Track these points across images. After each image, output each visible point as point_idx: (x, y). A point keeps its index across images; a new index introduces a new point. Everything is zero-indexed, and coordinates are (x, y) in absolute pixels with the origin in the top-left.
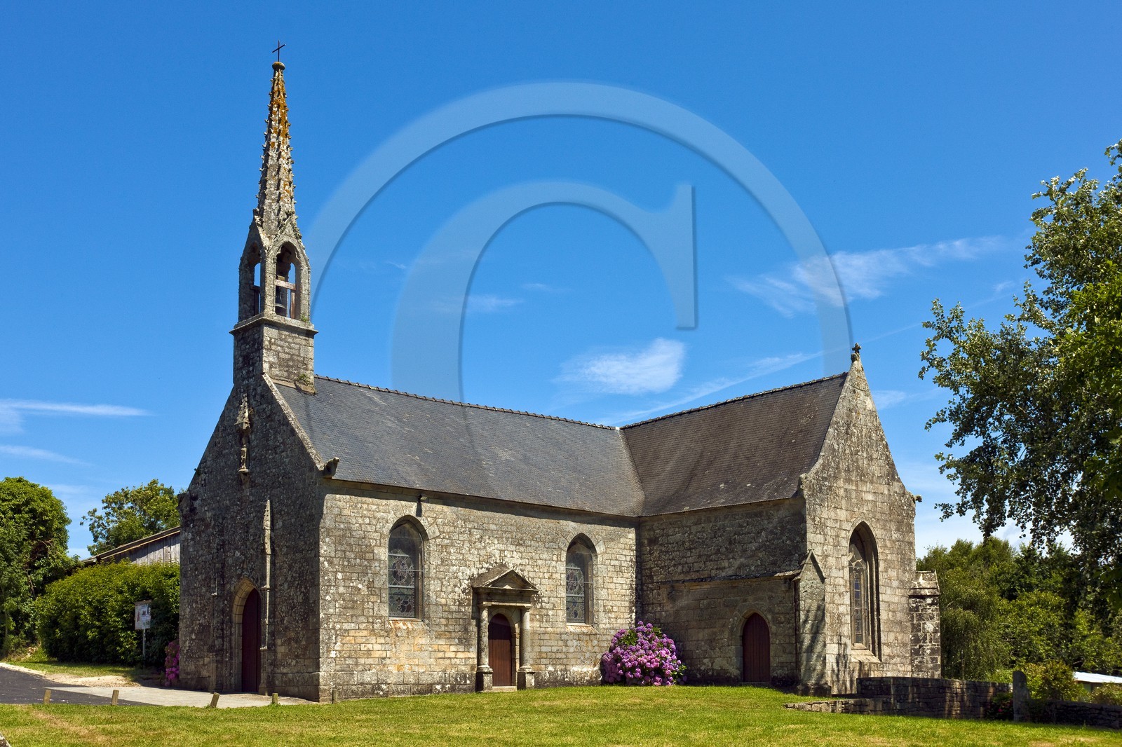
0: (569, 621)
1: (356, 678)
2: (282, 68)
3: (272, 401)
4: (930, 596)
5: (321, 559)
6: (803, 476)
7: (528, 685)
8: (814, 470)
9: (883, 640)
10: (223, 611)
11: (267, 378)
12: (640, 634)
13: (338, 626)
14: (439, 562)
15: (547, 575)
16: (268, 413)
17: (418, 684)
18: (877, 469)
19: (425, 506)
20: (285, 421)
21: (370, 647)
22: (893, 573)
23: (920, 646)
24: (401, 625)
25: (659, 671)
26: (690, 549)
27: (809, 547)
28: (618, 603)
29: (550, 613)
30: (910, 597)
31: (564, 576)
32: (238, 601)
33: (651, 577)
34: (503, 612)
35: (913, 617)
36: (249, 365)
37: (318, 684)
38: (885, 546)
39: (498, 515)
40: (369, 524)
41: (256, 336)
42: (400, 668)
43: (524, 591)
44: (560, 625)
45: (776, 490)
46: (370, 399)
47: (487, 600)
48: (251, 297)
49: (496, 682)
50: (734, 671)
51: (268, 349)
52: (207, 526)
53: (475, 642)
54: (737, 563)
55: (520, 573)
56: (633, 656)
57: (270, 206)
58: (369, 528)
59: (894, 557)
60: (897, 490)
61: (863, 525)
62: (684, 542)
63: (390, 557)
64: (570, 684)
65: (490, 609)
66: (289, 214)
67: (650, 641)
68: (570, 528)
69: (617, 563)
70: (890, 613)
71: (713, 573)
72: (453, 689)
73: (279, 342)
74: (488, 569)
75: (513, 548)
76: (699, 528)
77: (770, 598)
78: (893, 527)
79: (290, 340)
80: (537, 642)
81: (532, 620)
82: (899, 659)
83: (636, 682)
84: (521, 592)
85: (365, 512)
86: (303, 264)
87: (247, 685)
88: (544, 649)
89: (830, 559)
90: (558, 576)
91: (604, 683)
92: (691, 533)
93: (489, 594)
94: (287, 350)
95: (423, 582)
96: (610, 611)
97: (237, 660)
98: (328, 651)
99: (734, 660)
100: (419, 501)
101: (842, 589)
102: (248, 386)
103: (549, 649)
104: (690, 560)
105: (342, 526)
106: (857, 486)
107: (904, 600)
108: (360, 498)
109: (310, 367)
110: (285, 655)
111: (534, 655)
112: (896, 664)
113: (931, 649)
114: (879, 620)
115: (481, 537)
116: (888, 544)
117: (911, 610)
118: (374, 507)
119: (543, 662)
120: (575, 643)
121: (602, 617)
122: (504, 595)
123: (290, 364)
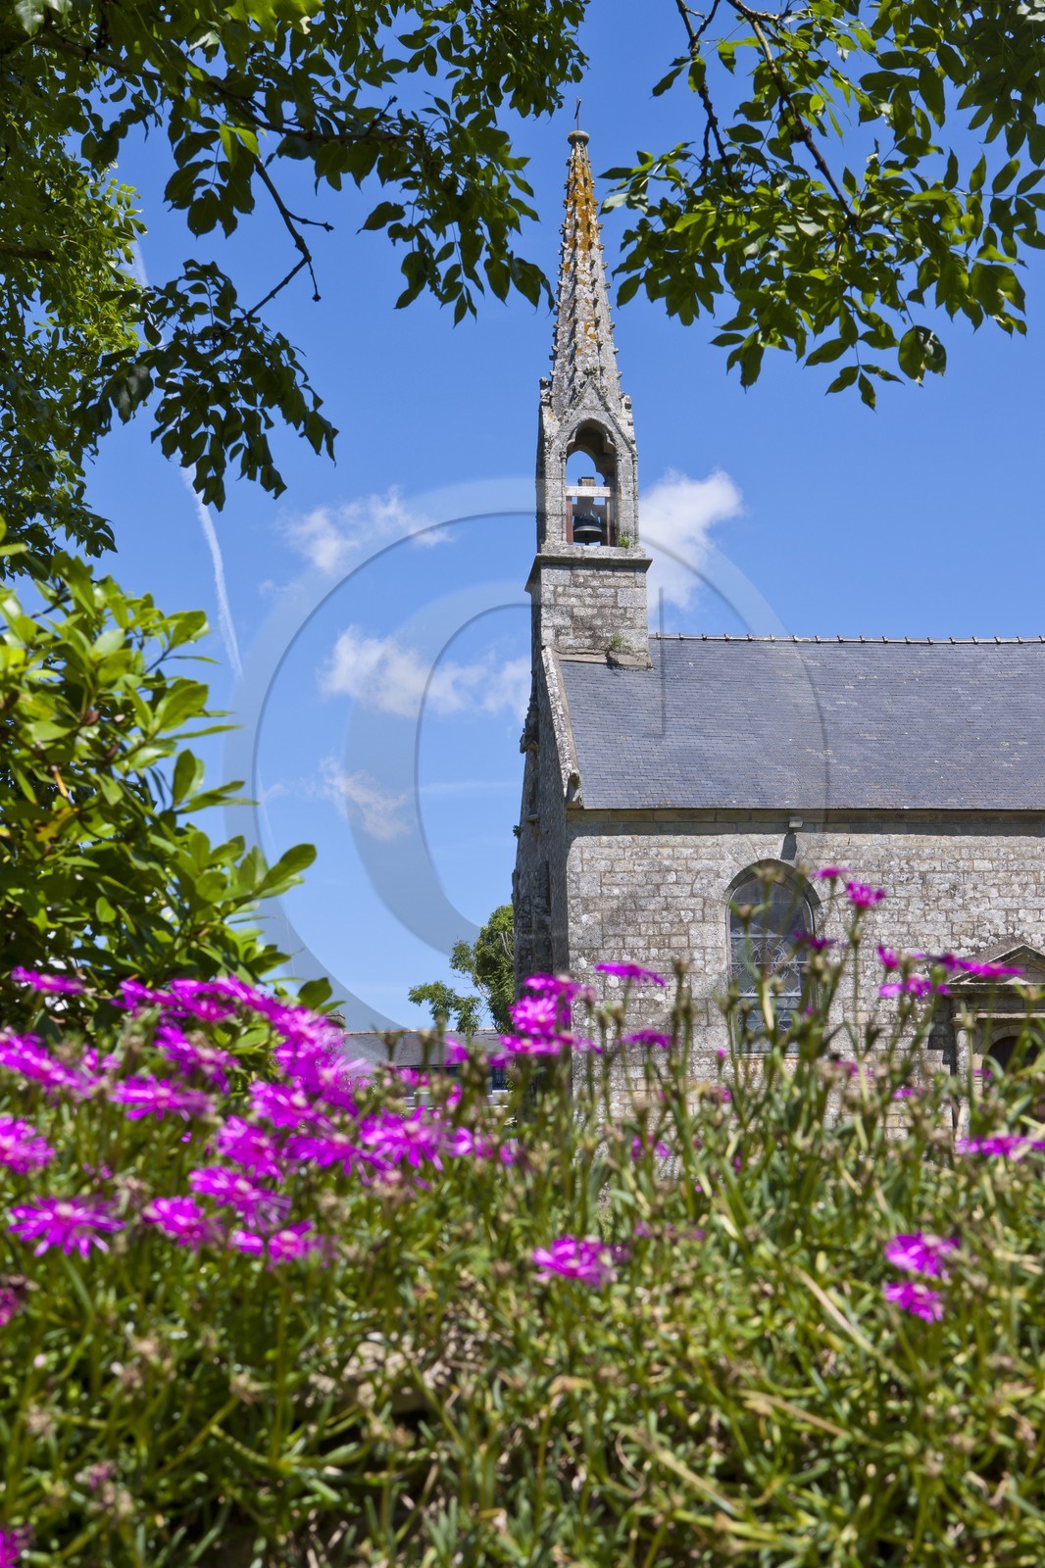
3: (546, 690)
5: (572, 954)
11: (546, 654)
19: (803, 840)
34: (1021, 1032)
36: (537, 638)
40: (676, 883)
47: (967, 1011)
51: (550, 607)
58: (676, 891)
63: (735, 941)
65: (978, 1027)
66: (587, 373)
74: (976, 949)
79: (595, 583)
85: (667, 863)
86: (620, 451)
93: (969, 998)
100: (789, 832)
105: (616, 891)
108: (654, 838)
109: (640, 623)
118: (687, 852)
122: (1013, 997)
123: (597, 623)
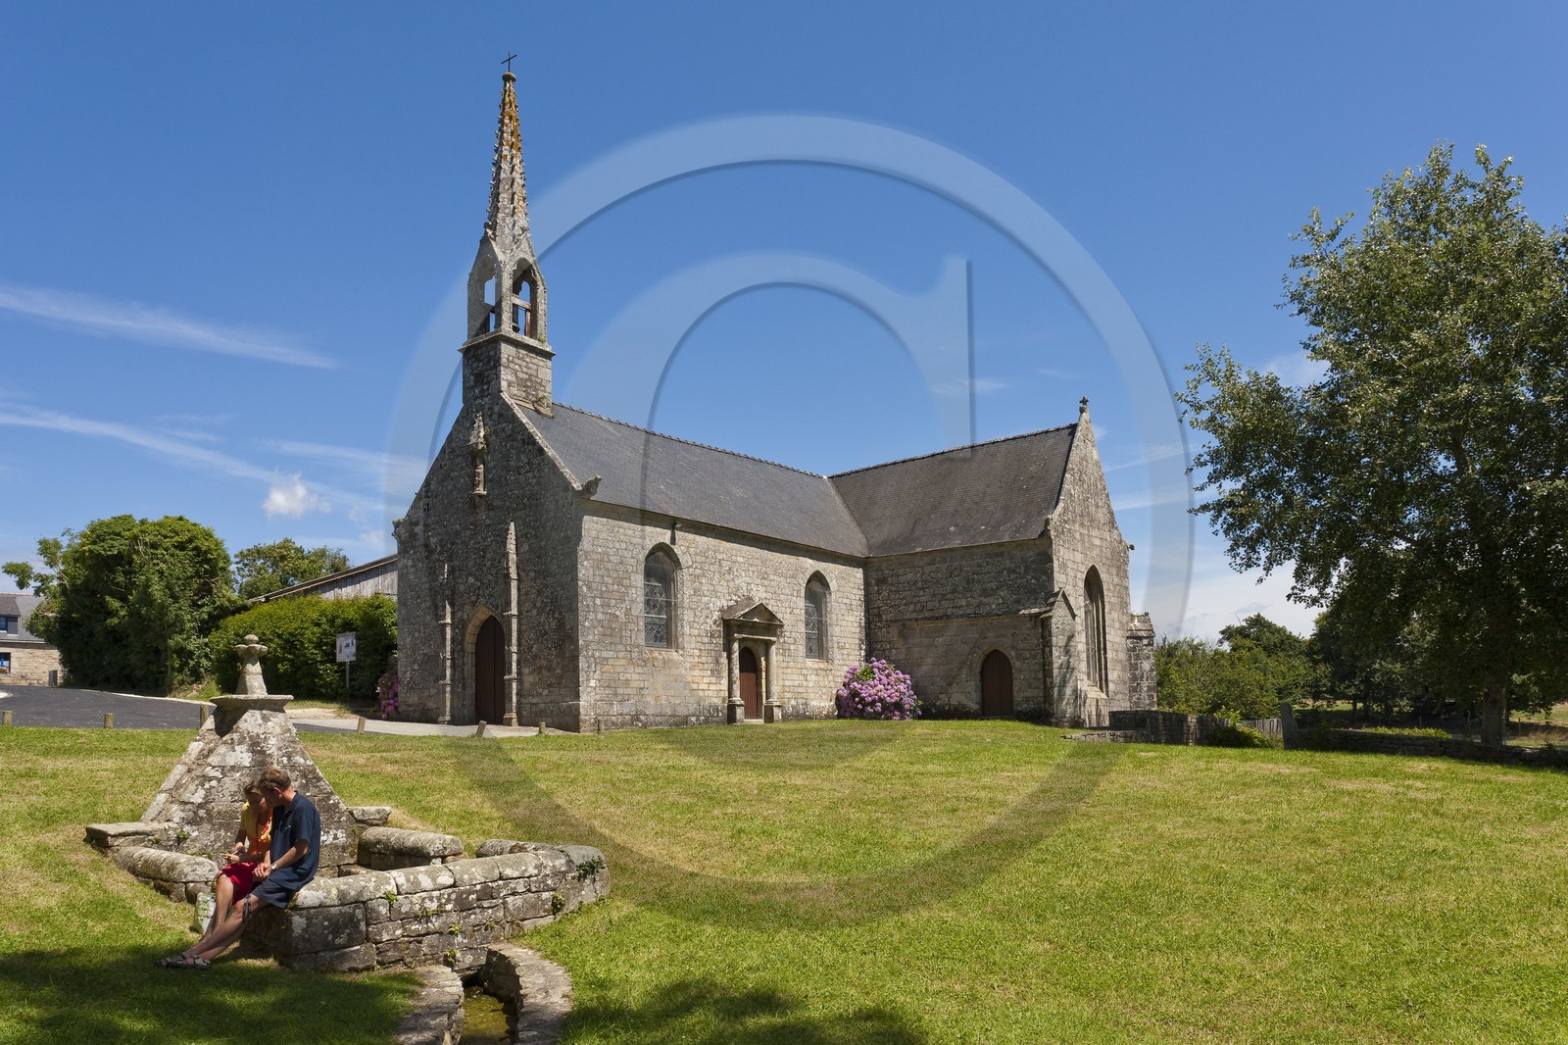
0: (808, 656)
1: (616, 708)
2: (514, 80)
3: (514, 419)
4: (1146, 638)
5: (580, 583)
6: (1050, 517)
7: (776, 718)
8: (1056, 512)
9: (1109, 677)
11: (505, 396)
12: (876, 670)
13: (597, 654)
14: (692, 593)
15: (788, 610)
16: (509, 433)
17: (674, 716)
18: (1101, 516)
19: (677, 533)
20: (530, 440)
21: (628, 676)
22: (1115, 615)
23: (1138, 684)
24: (656, 654)
25: (898, 706)
26: (923, 589)
27: (1055, 586)
28: (849, 640)
29: (792, 647)
30: (1128, 638)
31: (803, 612)
32: (472, 628)
33: (879, 616)
34: (750, 644)
35: (1130, 657)
36: (483, 384)
37: (579, 714)
38: (1109, 590)
39: (742, 547)
40: (626, 549)
41: (492, 353)
42: (657, 698)
43: (772, 624)
44: (801, 659)
46: (605, 429)
47: (739, 633)
49: (748, 715)
50: (974, 706)
51: (505, 367)
53: (726, 674)
54: (975, 602)
55: (767, 607)
56: (873, 691)
57: (504, 220)
58: (625, 554)
59: (1116, 600)
60: (1116, 537)
61: (1093, 568)
62: (916, 582)
63: (645, 585)
64: (810, 718)
65: (741, 641)
66: (524, 230)
67: (888, 676)
68: (808, 566)
69: (847, 601)
70: (1114, 652)
71: (949, 611)
72: (706, 721)
73: (517, 361)
74: (736, 601)
75: (758, 581)
76: (933, 568)
77: (1013, 635)
78: (1115, 570)
79: (528, 360)
80: (782, 676)
81: (777, 654)
82: (1122, 696)
83: (876, 716)
84: (769, 625)
85: (622, 537)
86: (539, 283)
88: (787, 683)
90: (798, 611)
91: (839, 717)
92: (924, 573)
93: (739, 626)
94: (525, 370)
95: (676, 611)
96: (843, 648)
98: (588, 680)
99: (973, 696)
100: (673, 528)
101: (1080, 628)
102: (484, 405)
103: (791, 683)
104: (923, 599)
105: (600, 550)
106: (1088, 531)
107: (1124, 639)
108: (616, 522)
109: (548, 390)
110: (534, 685)
111: (778, 688)
112: (1121, 701)
113: (1148, 687)
114: (1106, 658)
115: (730, 569)
116: (1111, 587)
117: (1128, 650)
118: (630, 532)
119: (787, 695)
120: (814, 678)
121: (836, 654)
122: (754, 628)
123: (529, 384)
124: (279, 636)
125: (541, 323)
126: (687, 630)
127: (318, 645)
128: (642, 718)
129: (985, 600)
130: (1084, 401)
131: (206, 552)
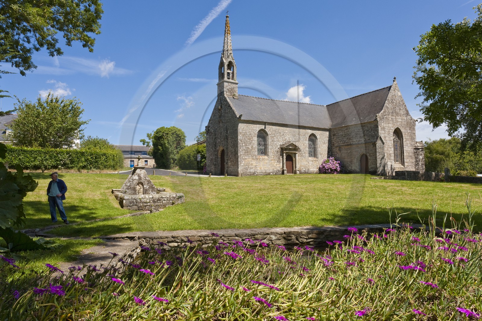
0: (309, 157)
1: (249, 171)
3: (226, 101)
4: (421, 149)
5: (239, 140)
6: (377, 114)
7: (297, 173)
8: (381, 113)
9: (405, 161)
10: (216, 155)
11: (225, 95)
12: (330, 160)
13: (243, 157)
14: (271, 141)
15: (302, 144)
16: (225, 104)
17: (266, 173)
18: (402, 112)
19: (266, 126)
20: (229, 106)
21: (252, 163)
22: (408, 142)
23: (418, 163)
24: (261, 157)
25: (336, 170)
26: (345, 137)
27: (379, 134)
28: (324, 152)
29: (304, 154)
30: (414, 149)
31: (308, 145)
32: (219, 152)
33: (334, 145)
34: (290, 154)
35: (415, 155)
37: (238, 172)
38: (405, 134)
39: (288, 128)
41: (223, 85)
42: (261, 168)
43: (296, 148)
44: (307, 158)
45: (369, 119)
46: (253, 100)
47: (285, 151)
48: (221, 75)
49: (288, 173)
50: (358, 170)
52: (212, 134)
53: (282, 162)
54: (358, 140)
55: (295, 144)
56: (328, 166)
57: (226, 52)
58: (251, 132)
59: (409, 137)
60: (409, 118)
61: (398, 128)
62: (343, 135)
63: (258, 140)
64: (310, 173)
65: (286, 153)
66: (230, 54)
67: (333, 162)
68: (309, 132)
69: (323, 141)
70: (408, 154)
71: (351, 143)
72: (276, 174)
73: (228, 86)
75: (293, 137)
76: (347, 131)
77: (368, 149)
78: (408, 129)
80: (300, 162)
81: (298, 156)
82: (411, 167)
83: (329, 173)
85: (250, 128)
86: (235, 66)
87: (222, 173)
88: (302, 164)
89: (387, 138)
90: (306, 145)
91: (319, 173)
92: (345, 132)
93: (285, 149)
94: (230, 88)
95: (267, 146)
96: (322, 154)
97: (220, 167)
98: (241, 164)
99: (358, 167)
100: (265, 125)
101: (391, 146)
102: (221, 98)
103: (304, 164)
104: (345, 140)
106: (395, 117)
107: (412, 150)
108: (249, 125)
111: (299, 166)
112: (410, 168)
113: (422, 164)
114: (404, 156)
115: (283, 134)
116: (407, 134)
117: (414, 153)
118: (253, 127)
119: (302, 167)
120: (311, 162)
121: (319, 156)
122: (290, 149)
123: (231, 91)
124: (187, 155)
125: (235, 76)
126: (270, 151)
127: (193, 157)
128: (256, 173)
129: (361, 139)
130: (395, 78)
131: (179, 135)
